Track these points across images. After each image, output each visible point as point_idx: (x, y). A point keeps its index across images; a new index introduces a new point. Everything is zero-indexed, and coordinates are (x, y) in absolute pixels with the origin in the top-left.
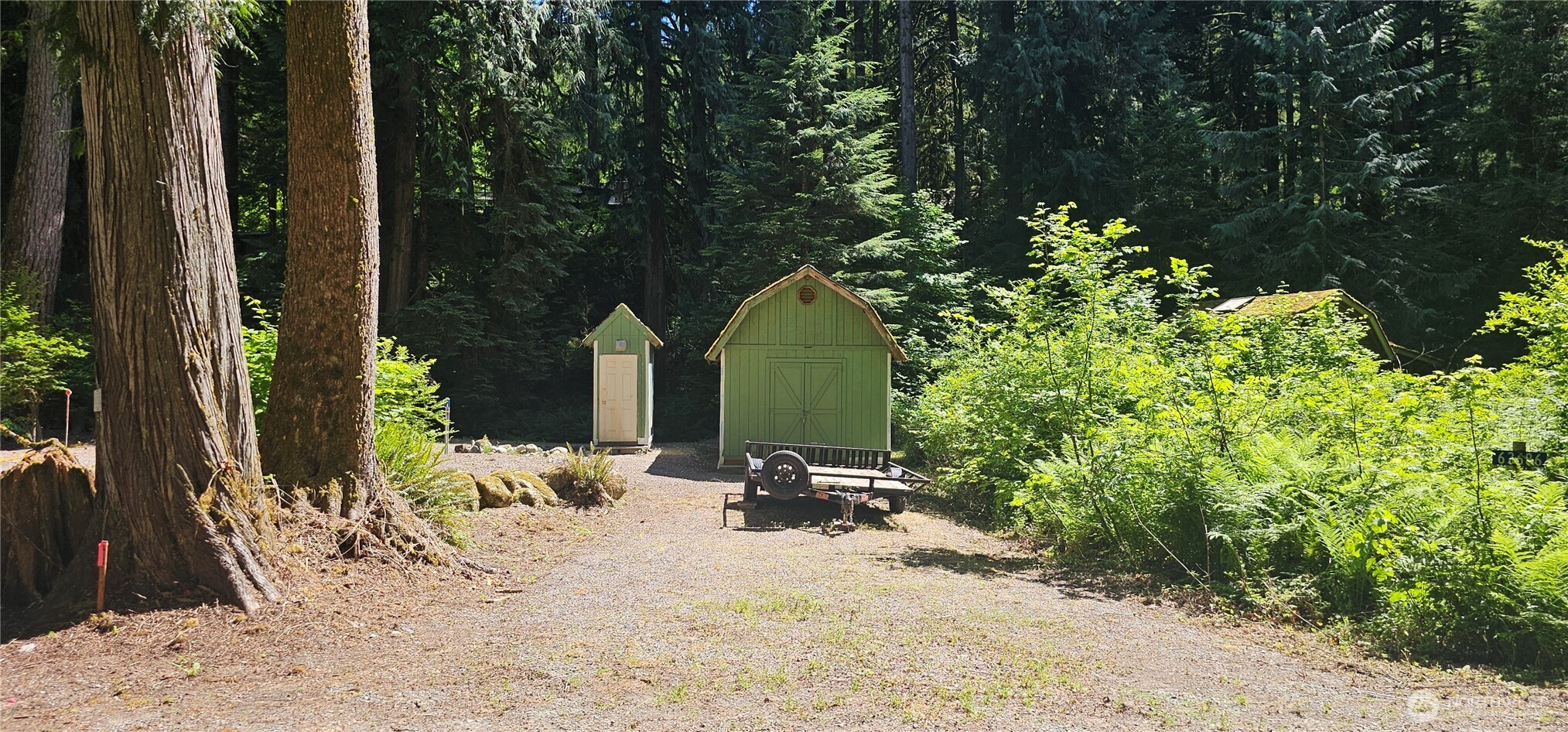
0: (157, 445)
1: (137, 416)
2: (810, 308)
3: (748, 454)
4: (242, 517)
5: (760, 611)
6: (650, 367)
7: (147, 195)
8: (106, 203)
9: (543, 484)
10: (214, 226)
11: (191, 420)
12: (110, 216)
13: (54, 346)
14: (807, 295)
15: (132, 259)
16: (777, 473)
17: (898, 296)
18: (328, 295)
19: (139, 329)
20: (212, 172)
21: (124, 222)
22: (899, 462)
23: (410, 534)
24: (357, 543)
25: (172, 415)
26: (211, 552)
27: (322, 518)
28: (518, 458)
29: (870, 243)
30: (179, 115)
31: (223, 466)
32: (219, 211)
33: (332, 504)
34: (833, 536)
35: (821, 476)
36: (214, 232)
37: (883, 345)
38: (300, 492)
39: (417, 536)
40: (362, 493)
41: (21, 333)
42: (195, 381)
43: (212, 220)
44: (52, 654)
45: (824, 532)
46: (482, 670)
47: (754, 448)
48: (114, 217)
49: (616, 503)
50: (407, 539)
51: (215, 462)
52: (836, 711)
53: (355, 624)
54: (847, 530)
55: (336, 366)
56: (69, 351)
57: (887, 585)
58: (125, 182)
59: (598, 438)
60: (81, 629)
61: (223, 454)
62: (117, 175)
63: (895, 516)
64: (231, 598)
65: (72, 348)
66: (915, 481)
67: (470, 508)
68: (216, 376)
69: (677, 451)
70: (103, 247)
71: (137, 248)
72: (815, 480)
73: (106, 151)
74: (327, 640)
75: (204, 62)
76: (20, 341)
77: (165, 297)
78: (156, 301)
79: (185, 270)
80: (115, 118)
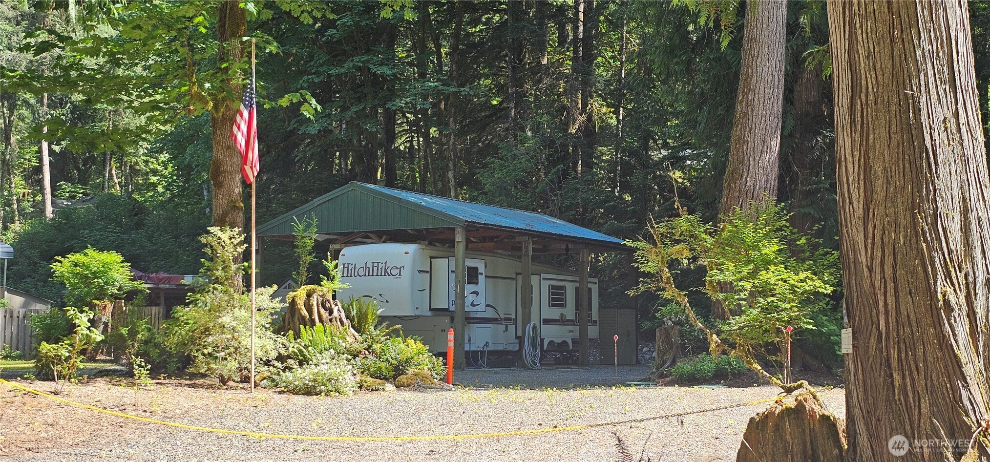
0: (910, 395)
1: (888, 360)
7: (894, 108)
10: (965, 137)
11: (946, 367)
12: (857, 137)
13: (801, 281)
15: (880, 182)
19: (889, 260)
20: (963, 72)
21: (871, 141)
25: (925, 361)
30: (926, 12)
31: (984, 424)
32: (971, 117)
36: (966, 143)
41: (772, 268)
42: (949, 320)
43: (963, 129)
48: (861, 136)
51: (974, 419)
56: (815, 287)
58: (871, 97)
61: (983, 410)
62: (864, 90)
65: (818, 283)
68: (972, 314)
70: (850, 170)
71: (885, 169)
73: (852, 65)
76: (769, 276)
77: (915, 224)
78: (906, 228)
79: (935, 190)
80: (861, 27)
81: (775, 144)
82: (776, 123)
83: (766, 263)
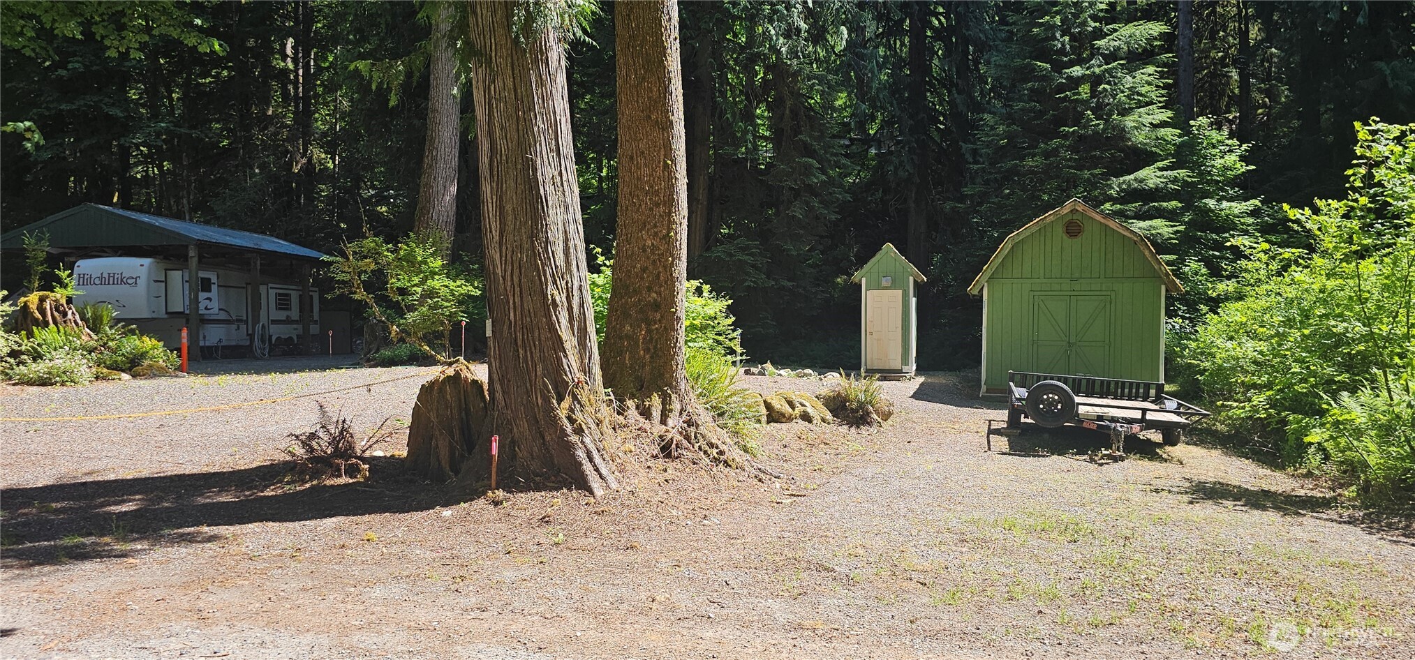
0: (530, 363)
1: (516, 340)
2: (1077, 241)
3: (1011, 384)
4: (590, 421)
5: (1029, 530)
6: (914, 301)
7: (519, 167)
8: (492, 174)
9: (820, 404)
10: (566, 189)
11: (553, 344)
12: (495, 185)
13: (458, 287)
14: (1073, 228)
15: (510, 218)
16: (1042, 402)
17: (1172, 226)
18: (649, 243)
19: (516, 272)
20: (565, 145)
21: (504, 189)
22: (1174, 395)
23: (713, 441)
24: (673, 446)
25: (540, 340)
26: (569, 448)
27: (647, 425)
28: (798, 381)
29: (1141, 174)
30: (540, 101)
31: (576, 380)
32: (570, 176)
33: (654, 414)
34: (1101, 465)
35: (1089, 407)
36: (567, 194)
37: (1158, 277)
38: (630, 403)
39: (719, 443)
40: (676, 406)
41: (437, 277)
42: (555, 313)
43: (565, 184)
44: (464, 519)
45: (1092, 460)
46: (777, 559)
47: (1017, 378)
48: (497, 185)
49: (884, 424)
50: (712, 445)
51: (570, 377)
52: (1114, 629)
53: (674, 512)
54: (1116, 459)
55: (655, 300)
56: (468, 291)
57: (1161, 515)
58: (504, 158)
59: (866, 365)
60: (481, 502)
61: (576, 371)
62: (499, 152)
63: (1168, 448)
64: (584, 486)
65: (471, 288)
66: (1192, 414)
67: (759, 421)
68: (570, 309)
69: (940, 379)
70: (490, 209)
71: (514, 208)
72: (1082, 410)
73: (491, 133)
74: (654, 524)
75: (557, 56)
76: (436, 283)
77: (533, 247)
78: (527, 250)
79: (546, 225)
80: (497, 107)
81: (453, 189)
82: (453, 173)
83: (433, 273)
